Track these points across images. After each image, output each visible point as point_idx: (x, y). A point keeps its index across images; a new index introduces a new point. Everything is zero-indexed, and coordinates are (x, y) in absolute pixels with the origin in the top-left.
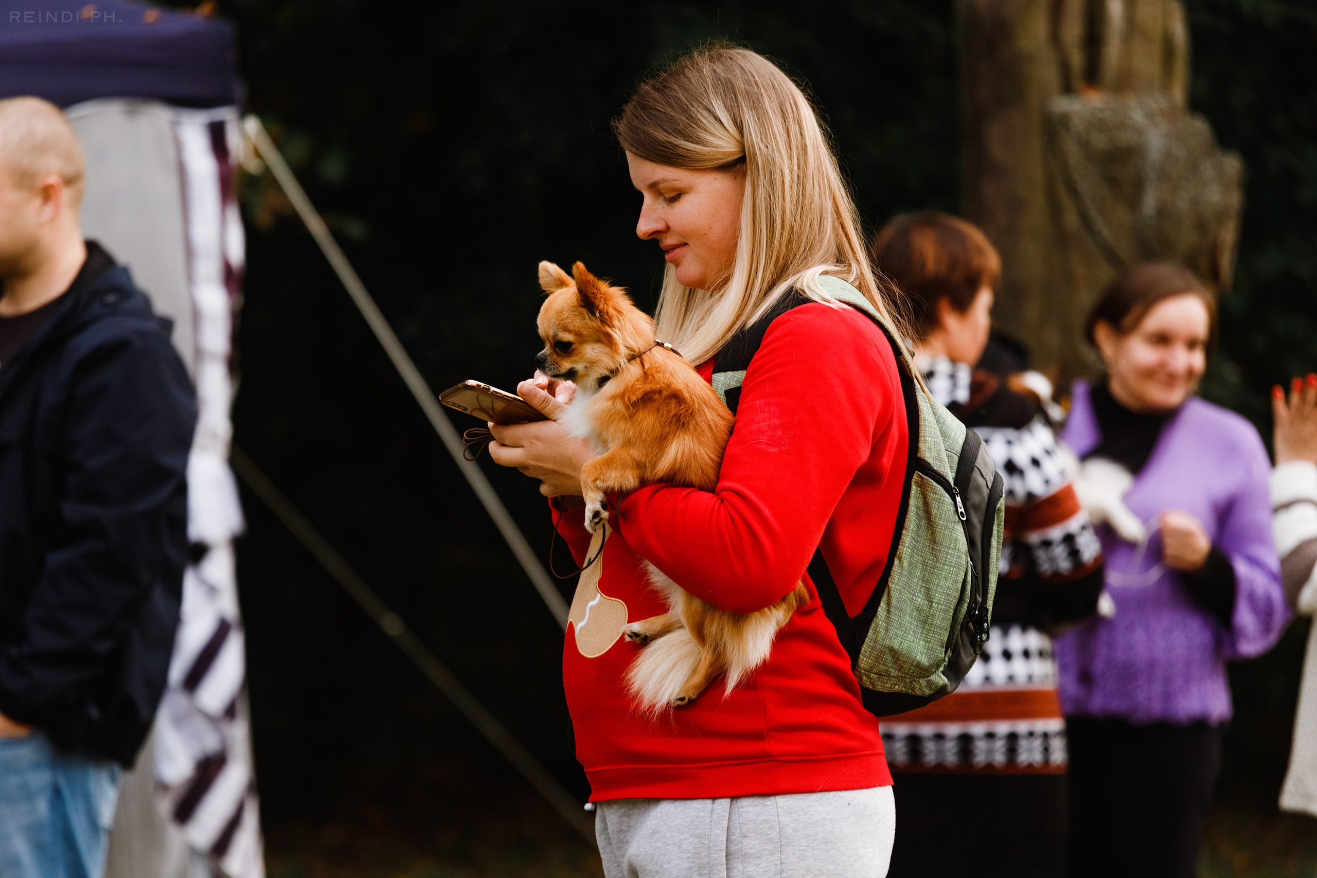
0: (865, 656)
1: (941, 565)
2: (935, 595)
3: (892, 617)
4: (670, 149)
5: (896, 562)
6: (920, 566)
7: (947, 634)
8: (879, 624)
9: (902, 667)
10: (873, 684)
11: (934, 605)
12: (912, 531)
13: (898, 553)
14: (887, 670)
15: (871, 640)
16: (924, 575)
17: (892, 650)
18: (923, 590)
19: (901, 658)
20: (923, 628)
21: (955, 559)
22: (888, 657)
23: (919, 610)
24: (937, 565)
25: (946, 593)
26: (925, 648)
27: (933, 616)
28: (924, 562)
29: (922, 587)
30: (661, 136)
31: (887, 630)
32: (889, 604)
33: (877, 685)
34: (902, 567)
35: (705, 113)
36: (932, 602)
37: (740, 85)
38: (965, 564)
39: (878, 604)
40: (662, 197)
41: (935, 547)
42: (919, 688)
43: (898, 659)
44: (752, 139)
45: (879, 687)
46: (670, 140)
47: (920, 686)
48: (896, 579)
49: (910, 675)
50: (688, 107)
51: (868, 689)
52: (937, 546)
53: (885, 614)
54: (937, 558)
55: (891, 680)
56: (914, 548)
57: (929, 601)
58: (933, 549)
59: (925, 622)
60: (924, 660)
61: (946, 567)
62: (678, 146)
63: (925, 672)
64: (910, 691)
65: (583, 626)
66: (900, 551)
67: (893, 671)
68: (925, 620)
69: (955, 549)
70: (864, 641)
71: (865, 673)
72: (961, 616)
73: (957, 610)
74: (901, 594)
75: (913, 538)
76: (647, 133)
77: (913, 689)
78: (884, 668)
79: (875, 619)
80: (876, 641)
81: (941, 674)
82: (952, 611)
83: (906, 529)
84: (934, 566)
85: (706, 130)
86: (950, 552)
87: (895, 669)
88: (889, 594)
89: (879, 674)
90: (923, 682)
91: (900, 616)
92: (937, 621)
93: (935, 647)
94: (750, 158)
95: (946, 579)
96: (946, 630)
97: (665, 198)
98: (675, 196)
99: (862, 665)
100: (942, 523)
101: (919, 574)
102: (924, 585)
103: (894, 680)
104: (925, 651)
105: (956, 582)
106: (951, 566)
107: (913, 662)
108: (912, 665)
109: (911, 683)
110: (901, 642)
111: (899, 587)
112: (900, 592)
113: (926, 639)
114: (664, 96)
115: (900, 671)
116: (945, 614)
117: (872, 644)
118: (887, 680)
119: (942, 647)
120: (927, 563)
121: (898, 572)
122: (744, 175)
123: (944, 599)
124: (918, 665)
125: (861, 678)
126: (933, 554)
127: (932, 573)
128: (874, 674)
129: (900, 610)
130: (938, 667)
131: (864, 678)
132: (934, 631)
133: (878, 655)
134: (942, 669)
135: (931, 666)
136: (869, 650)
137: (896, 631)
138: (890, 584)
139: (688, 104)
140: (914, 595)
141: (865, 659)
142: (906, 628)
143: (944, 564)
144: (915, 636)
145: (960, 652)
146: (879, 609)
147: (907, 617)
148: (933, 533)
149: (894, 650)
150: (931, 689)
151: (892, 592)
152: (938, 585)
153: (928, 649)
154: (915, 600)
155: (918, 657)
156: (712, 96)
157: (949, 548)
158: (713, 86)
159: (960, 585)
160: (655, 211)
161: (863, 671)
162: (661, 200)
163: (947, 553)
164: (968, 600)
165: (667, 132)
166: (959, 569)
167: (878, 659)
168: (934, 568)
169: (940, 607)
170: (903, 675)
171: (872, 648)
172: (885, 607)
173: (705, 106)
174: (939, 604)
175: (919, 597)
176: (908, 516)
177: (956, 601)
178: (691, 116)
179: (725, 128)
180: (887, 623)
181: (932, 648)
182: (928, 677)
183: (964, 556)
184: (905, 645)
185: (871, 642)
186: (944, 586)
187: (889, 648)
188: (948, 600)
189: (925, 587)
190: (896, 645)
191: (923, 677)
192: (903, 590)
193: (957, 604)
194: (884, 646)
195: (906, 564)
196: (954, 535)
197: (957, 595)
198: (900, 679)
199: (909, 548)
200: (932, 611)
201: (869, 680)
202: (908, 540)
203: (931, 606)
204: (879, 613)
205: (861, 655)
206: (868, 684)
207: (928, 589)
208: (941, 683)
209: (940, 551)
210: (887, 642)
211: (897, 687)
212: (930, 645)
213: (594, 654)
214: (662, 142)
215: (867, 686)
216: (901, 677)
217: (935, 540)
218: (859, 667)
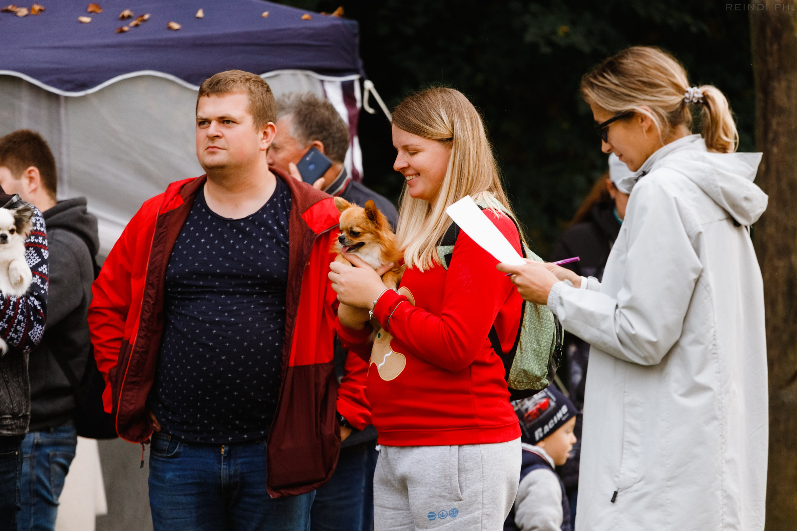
0: (512, 374)
1: (544, 329)
2: (542, 343)
3: (523, 355)
4: (419, 128)
5: (523, 329)
6: (533, 330)
7: (548, 360)
8: (517, 359)
9: (529, 378)
10: (516, 387)
11: (541, 347)
12: (529, 314)
13: (523, 324)
14: (522, 380)
15: (514, 366)
16: (536, 334)
17: (525, 371)
18: (536, 341)
19: (528, 374)
20: (537, 358)
21: (549, 325)
22: (522, 374)
23: (535, 350)
24: (542, 328)
25: (547, 342)
26: (539, 368)
27: (542, 353)
28: (535, 327)
29: (535, 339)
30: (416, 122)
31: (521, 361)
32: (521, 349)
33: (518, 387)
34: (526, 331)
35: (437, 115)
36: (540, 346)
37: (454, 105)
38: (553, 327)
39: (516, 349)
40: (408, 152)
41: (540, 320)
42: (537, 387)
43: (527, 374)
44: (457, 131)
45: (519, 388)
46: (420, 124)
47: (537, 385)
48: (524, 337)
49: (533, 381)
50: (429, 111)
51: (514, 389)
52: (541, 320)
53: (520, 354)
54: (541, 325)
55: (524, 384)
56: (530, 322)
57: (539, 346)
58: (539, 321)
59: (538, 356)
60: (538, 373)
61: (546, 329)
62: (422, 127)
63: (539, 379)
64: (532, 388)
65: (382, 365)
66: (524, 324)
67: (525, 380)
68: (538, 355)
69: (549, 320)
70: (511, 367)
71: (512, 382)
72: (553, 351)
73: (551, 349)
74: (526, 344)
75: (529, 317)
76: (408, 119)
77: (534, 387)
78: (521, 379)
79: (515, 357)
80: (517, 367)
81: (545, 379)
82: (549, 349)
83: (526, 313)
84: (540, 329)
85: (436, 123)
86: (547, 322)
87: (526, 379)
88: (521, 344)
89: (519, 382)
90: (538, 383)
91: (527, 354)
92: (544, 355)
93: (543, 367)
94: (455, 139)
95: (546, 335)
96: (548, 358)
97: (409, 152)
98: (414, 152)
99: (511, 379)
100: (542, 309)
101: (533, 333)
102: (536, 338)
103: (525, 384)
104: (539, 369)
105: (550, 336)
106: (548, 329)
107: (534, 375)
108: (533, 376)
109: (533, 384)
110: (528, 366)
111: (525, 341)
112: (526, 343)
113: (539, 364)
114: (418, 105)
115: (528, 379)
116: (547, 351)
117: (515, 369)
118: (522, 384)
119: (546, 367)
120: (537, 328)
121: (523, 334)
122: (451, 147)
123: (546, 344)
124: (536, 377)
125: (510, 385)
126: (539, 323)
127: (539, 333)
128: (516, 382)
129: (527, 351)
130: (544, 375)
131: (512, 384)
132: (542, 360)
133: (518, 373)
134: (546, 376)
135: (542, 376)
136: (514, 371)
137: (526, 361)
138: (521, 340)
139: (429, 110)
140: (532, 343)
141: (512, 376)
142: (530, 360)
143: (545, 328)
144: (534, 363)
145: (552, 368)
146: (517, 352)
147: (530, 355)
148: (538, 314)
149: (525, 370)
150: (542, 386)
151: (522, 343)
152: (543, 338)
153: (540, 368)
154: (532, 346)
155: (536, 372)
156: (441, 108)
157: (546, 320)
158: (442, 103)
159: (552, 337)
160: (403, 158)
161: (512, 381)
162: (407, 154)
163: (546, 323)
164: (555, 343)
165: (419, 120)
166: (552, 329)
167: (518, 375)
168: (540, 330)
169: (544, 348)
170: (530, 381)
171: (515, 370)
172: (519, 350)
173: (437, 112)
174: (544, 347)
175: (534, 344)
176: (526, 307)
177: (551, 345)
178: (430, 115)
179: (445, 123)
180: (521, 358)
181: (542, 367)
182: (540, 381)
183: (553, 323)
184: (530, 368)
185: (514, 368)
186: (545, 338)
187: (523, 370)
188: (548, 345)
189: (536, 339)
190: (526, 368)
191: (538, 381)
192: (527, 342)
193: (551, 346)
194: (521, 369)
195: (527, 329)
196: (548, 314)
197: (551, 342)
198: (528, 383)
199: (528, 322)
200: (541, 350)
201: (514, 385)
202: (527, 318)
203: (540, 348)
204: (517, 353)
205: (510, 374)
206: (514, 387)
207: (538, 340)
208: (546, 383)
209: (542, 322)
210: (522, 367)
211: (526, 387)
212: (541, 366)
213: (389, 379)
214: (416, 124)
215: (513, 388)
216: (529, 382)
217: (540, 317)
218: (509, 380)
